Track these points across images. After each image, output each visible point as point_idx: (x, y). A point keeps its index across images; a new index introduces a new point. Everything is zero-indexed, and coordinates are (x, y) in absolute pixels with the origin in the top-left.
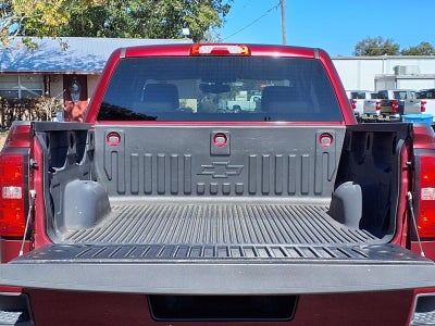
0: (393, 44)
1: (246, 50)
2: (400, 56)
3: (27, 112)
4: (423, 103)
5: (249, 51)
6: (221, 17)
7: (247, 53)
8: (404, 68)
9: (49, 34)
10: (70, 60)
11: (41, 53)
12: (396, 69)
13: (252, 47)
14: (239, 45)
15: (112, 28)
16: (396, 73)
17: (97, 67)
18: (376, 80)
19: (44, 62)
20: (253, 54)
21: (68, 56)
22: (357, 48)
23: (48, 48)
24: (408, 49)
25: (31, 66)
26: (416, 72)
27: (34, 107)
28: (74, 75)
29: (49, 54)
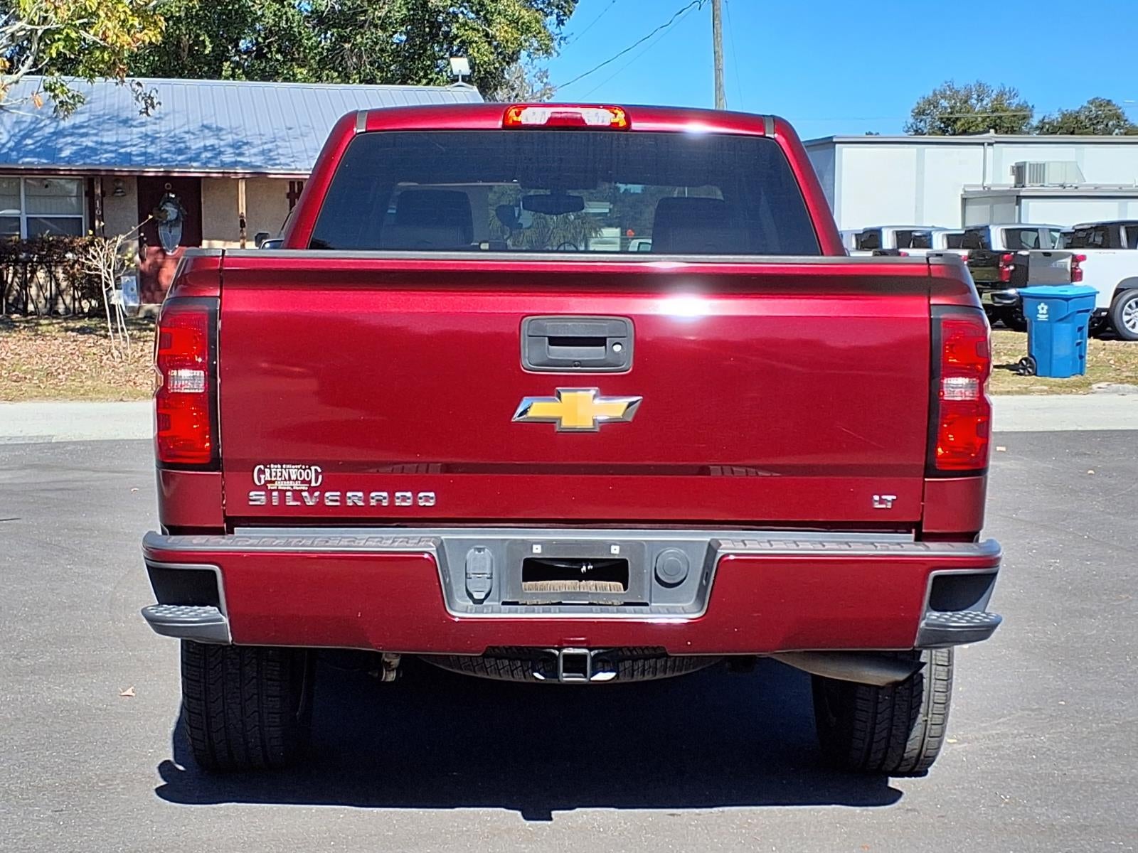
0: (1015, 101)
1: (620, 118)
2: (1035, 137)
3: (41, 275)
4: (1076, 260)
5: (628, 119)
6: (552, 28)
7: (622, 123)
8: (1040, 169)
9: (109, 71)
10: (154, 140)
11: (79, 119)
12: (1019, 170)
13: (633, 112)
14: (607, 107)
15: (260, 55)
16: (1020, 181)
17: (227, 158)
18: (965, 201)
19: (87, 142)
20: (636, 126)
21: (149, 129)
22: (920, 113)
23: (97, 108)
24: (1056, 116)
25: (52, 153)
26: (1071, 180)
27: (61, 261)
28: (167, 178)
29: (100, 122)
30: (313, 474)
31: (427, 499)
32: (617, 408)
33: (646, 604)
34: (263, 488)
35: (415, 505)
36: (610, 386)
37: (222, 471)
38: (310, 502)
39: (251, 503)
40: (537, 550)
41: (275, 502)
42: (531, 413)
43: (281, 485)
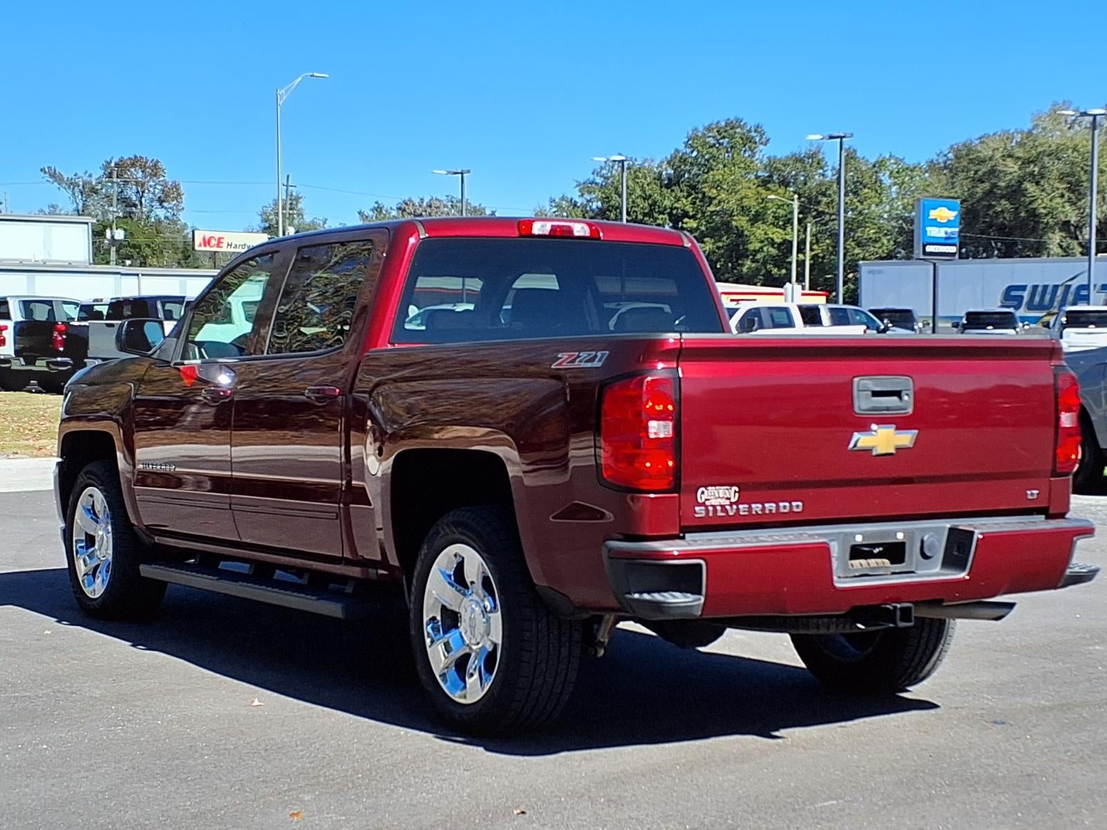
30: (732, 493)
31: (798, 506)
32: (906, 438)
33: (913, 572)
34: (703, 504)
35: (791, 511)
36: (902, 423)
37: (679, 493)
38: (731, 513)
39: (697, 516)
40: (859, 539)
41: (711, 514)
42: (859, 445)
43: (714, 502)
